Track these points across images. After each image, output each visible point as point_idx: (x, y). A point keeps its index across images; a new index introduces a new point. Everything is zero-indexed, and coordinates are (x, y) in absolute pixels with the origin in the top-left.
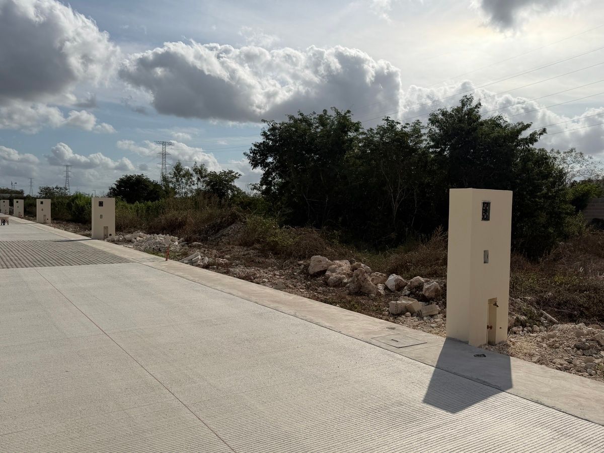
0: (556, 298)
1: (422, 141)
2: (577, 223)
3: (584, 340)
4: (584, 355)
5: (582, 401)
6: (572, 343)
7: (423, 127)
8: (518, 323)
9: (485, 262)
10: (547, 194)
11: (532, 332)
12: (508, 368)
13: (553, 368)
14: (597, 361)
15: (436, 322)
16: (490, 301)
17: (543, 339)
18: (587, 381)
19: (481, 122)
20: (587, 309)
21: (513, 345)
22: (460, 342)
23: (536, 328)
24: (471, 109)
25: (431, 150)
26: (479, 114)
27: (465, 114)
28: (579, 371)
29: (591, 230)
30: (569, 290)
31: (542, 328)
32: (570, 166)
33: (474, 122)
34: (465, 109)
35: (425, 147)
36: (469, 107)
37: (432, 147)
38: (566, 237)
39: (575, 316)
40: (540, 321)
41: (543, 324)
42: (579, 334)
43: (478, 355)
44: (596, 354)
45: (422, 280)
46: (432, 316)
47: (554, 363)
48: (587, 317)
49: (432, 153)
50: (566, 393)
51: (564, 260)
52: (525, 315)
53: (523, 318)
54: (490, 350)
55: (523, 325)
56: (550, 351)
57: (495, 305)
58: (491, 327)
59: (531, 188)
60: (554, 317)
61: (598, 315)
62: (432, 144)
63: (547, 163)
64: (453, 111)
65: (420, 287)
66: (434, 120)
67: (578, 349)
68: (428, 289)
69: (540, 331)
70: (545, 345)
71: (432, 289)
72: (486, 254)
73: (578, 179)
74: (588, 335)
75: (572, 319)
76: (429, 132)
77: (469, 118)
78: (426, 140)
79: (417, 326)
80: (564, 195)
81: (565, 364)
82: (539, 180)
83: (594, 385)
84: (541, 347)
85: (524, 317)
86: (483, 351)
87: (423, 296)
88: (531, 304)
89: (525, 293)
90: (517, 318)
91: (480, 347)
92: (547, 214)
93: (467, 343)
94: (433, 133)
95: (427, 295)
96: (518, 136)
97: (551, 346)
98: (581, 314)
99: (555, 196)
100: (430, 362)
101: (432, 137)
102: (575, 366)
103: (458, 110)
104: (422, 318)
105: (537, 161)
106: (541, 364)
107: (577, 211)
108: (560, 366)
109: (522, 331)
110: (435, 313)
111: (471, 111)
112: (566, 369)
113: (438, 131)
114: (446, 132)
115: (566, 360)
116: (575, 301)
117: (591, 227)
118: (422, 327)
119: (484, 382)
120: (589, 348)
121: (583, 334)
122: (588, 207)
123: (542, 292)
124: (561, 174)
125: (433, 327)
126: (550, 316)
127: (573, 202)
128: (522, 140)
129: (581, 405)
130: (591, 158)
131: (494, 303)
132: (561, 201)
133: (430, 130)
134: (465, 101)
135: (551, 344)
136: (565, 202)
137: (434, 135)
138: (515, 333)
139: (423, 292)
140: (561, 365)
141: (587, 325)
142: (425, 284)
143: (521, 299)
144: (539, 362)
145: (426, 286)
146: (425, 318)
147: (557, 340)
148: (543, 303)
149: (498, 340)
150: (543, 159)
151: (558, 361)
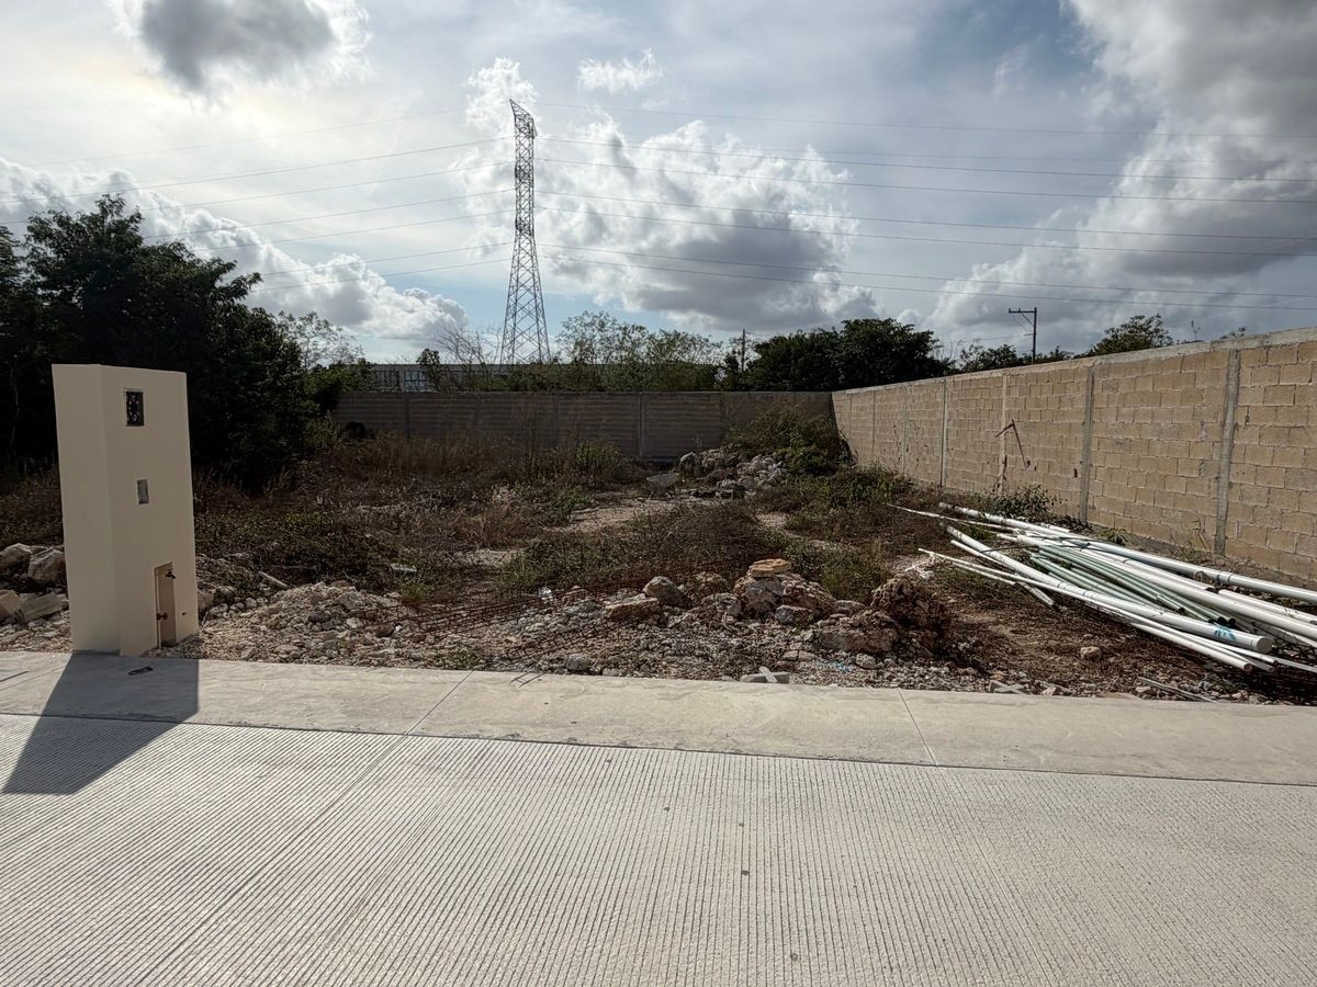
0: (284, 548)
1: (18, 272)
2: (324, 430)
3: (323, 607)
4: (322, 630)
5: (312, 702)
6: (305, 616)
7: (17, 243)
8: (221, 598)
9: (141, 502)
10: (274, 383)
11: (245, 609)
12: (194, 681)
13: (275, 662)
14: (341, 635)
15: (57, 627)
16: (159, 570)
17: (261, 618)
18: (321, 669)
19: (144, 250)
20: (332, 559)
21: (210, 638)
22: (103, 654)
23: (252, 602)
24: (120, 222)
25: (40, 292)
26: (138, 234)
27: (110, 231)
28: (314, 657)
29: (345, 440)
30: (306, 532)
31: (260, 600)
32: (312, 340)
33: (130, 247)
34: (109, 219)
35: (26, 284)
36: (116, 218)
37: (44, 286)
38: (310, 452)
39: (314, 572)
40: (258, 590)
41: (262, 594)
42: (315, 600)
43: (137, 671)
44: (340, 625)
45: (26, 549)
46: (47, 618)
47: (277, 653)
48: (332, 572)
49: (44, 297)
50: (288, 696)
51: (304, 487)
52: (233, 585)
53: (228, 589)
54: (165, 657)
55: (229, 600)
56: (272, 634)
57: (170, 575)
58: (165, 616)
59: (245, 374)
60: (280, 580)
61: (349, 567)
62: (42, 279)
63: (269, 333)
64: (82, 220)
65: (22, 563)
66: (40, 231)
67: (314, 622)
68: (40, 565)
69: (258, 605)
70: (263, 628)
71: (49, 564)
72: (143, 487)
73: (325, 363)
74: (329, 598)
75: (309, 577)
76: (31, 254)
77: (119, 240)
78: (27, 272)
79: (12, 643)
80: (301, 386)
81: (293, 649)
82: (258, 360)
83: (332, 673)
84: (257, 631)
85: (231, 588)
86: (147, 662)
87: (31, 581)
88: (244, 563)
89: (233, 548)
90: (218, 591)
91: (146, 654)
92: (277, 416)
93: (116, 653)
94: (41, 257)
95: (38, 577)
96: (213, 282)
97: (273, 627)
98: (323, 569)
99: (287, 388)
100: (30, 709)
101: (41, 265)
102: (309, 649)
103: (94, 220)
104: (25, 625)
105: (252, 329)
106: (256, 659)
107: (323, 413)
108: (284, 656)
109: (228, 611)
110: (56, 610)
111: (121, 227)
112: (296, 659)
113: (52, 255)
114: (71, 260)
115: (295, 644)
116: (313, 549)
117: (345, 435)
118: (24, 643)
119: (145, 716)
120: (329, 619)
121: (321, 599)
122: (340, 405)
123: (262, 541)
124: (294, 352)
125: (49, 639)
126: (274, 579)
127: (316, 398)
128: (222, 289)
129: (309, 709)
130: (340, 330)
131: (166, 573)
132: (297, 396)
133: (33, 250)
134: (108, 206)
135: (274, 623)
136: (304, 397)
137: (44, 261)
138: (215, 617)
139: (30, 574)
140: (288, 653)
141: (328, 583)
142: (33, 557)
143: (226, 559)
144: (254, 657)
145: (34, 561)
146: (31, 624)
147: (283, 615)
148: (264, 561)
149: (179, 637)
150: (261, 325)
151: (284, 648)
